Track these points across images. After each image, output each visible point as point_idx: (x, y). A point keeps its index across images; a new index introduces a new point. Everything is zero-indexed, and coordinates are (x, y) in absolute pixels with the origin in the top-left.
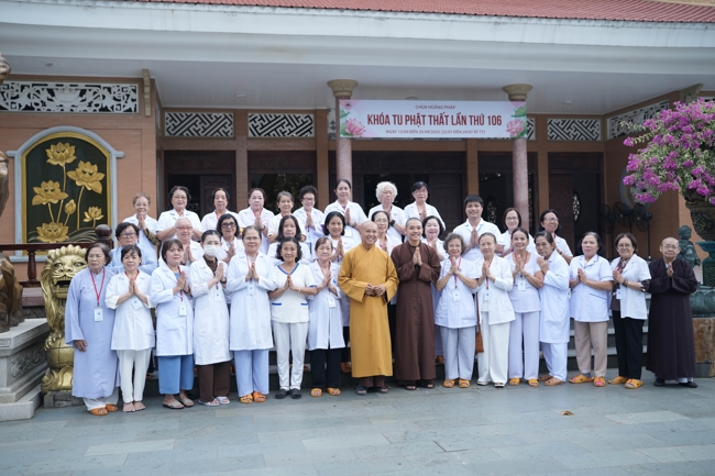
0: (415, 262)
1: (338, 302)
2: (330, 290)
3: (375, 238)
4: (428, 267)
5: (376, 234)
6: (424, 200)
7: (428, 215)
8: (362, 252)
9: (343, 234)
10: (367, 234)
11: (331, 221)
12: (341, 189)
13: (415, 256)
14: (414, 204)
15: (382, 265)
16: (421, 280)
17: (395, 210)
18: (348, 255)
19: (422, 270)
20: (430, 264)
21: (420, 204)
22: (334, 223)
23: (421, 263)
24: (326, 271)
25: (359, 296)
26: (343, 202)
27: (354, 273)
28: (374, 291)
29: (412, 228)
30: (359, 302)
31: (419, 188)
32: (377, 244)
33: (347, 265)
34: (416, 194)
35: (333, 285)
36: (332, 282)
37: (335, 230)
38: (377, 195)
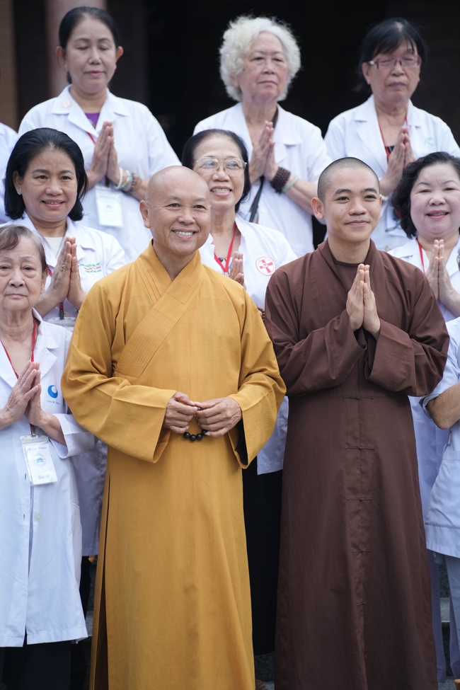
0: (356, 319)
1: (65, 469)
2: (36, 429)
3: (199, 232)
4: (403, 338)
5: (205, 217)
6: (406, 94)
7: (419, 149)
8: (155, 282)
9: (76, 214)
10: (170, 215)
11: (35, 166)
12: (86, 45)
13: (352, 297)
14: (366, 111)
15: (226, 326)
16: (378, 387)
17: (293, 128)
18: (102, 293)
19: (382, 349)
20: (407, 325)
21: (389, 110)
22: (45, 176)
23: (376, 323)
24: (20, 351)
25: (142, 441)
26: (89, 99)
27: (124, 359)
28: (197, 419)
29: (344, 196)
30: (141, 463)
31: (388, 45)
32: (207, 253)
33: (99, 331)
34: (375, 72)
35: (48, 408)
36: (44, 398)
37: (47, 200)
38: (225, 71)
